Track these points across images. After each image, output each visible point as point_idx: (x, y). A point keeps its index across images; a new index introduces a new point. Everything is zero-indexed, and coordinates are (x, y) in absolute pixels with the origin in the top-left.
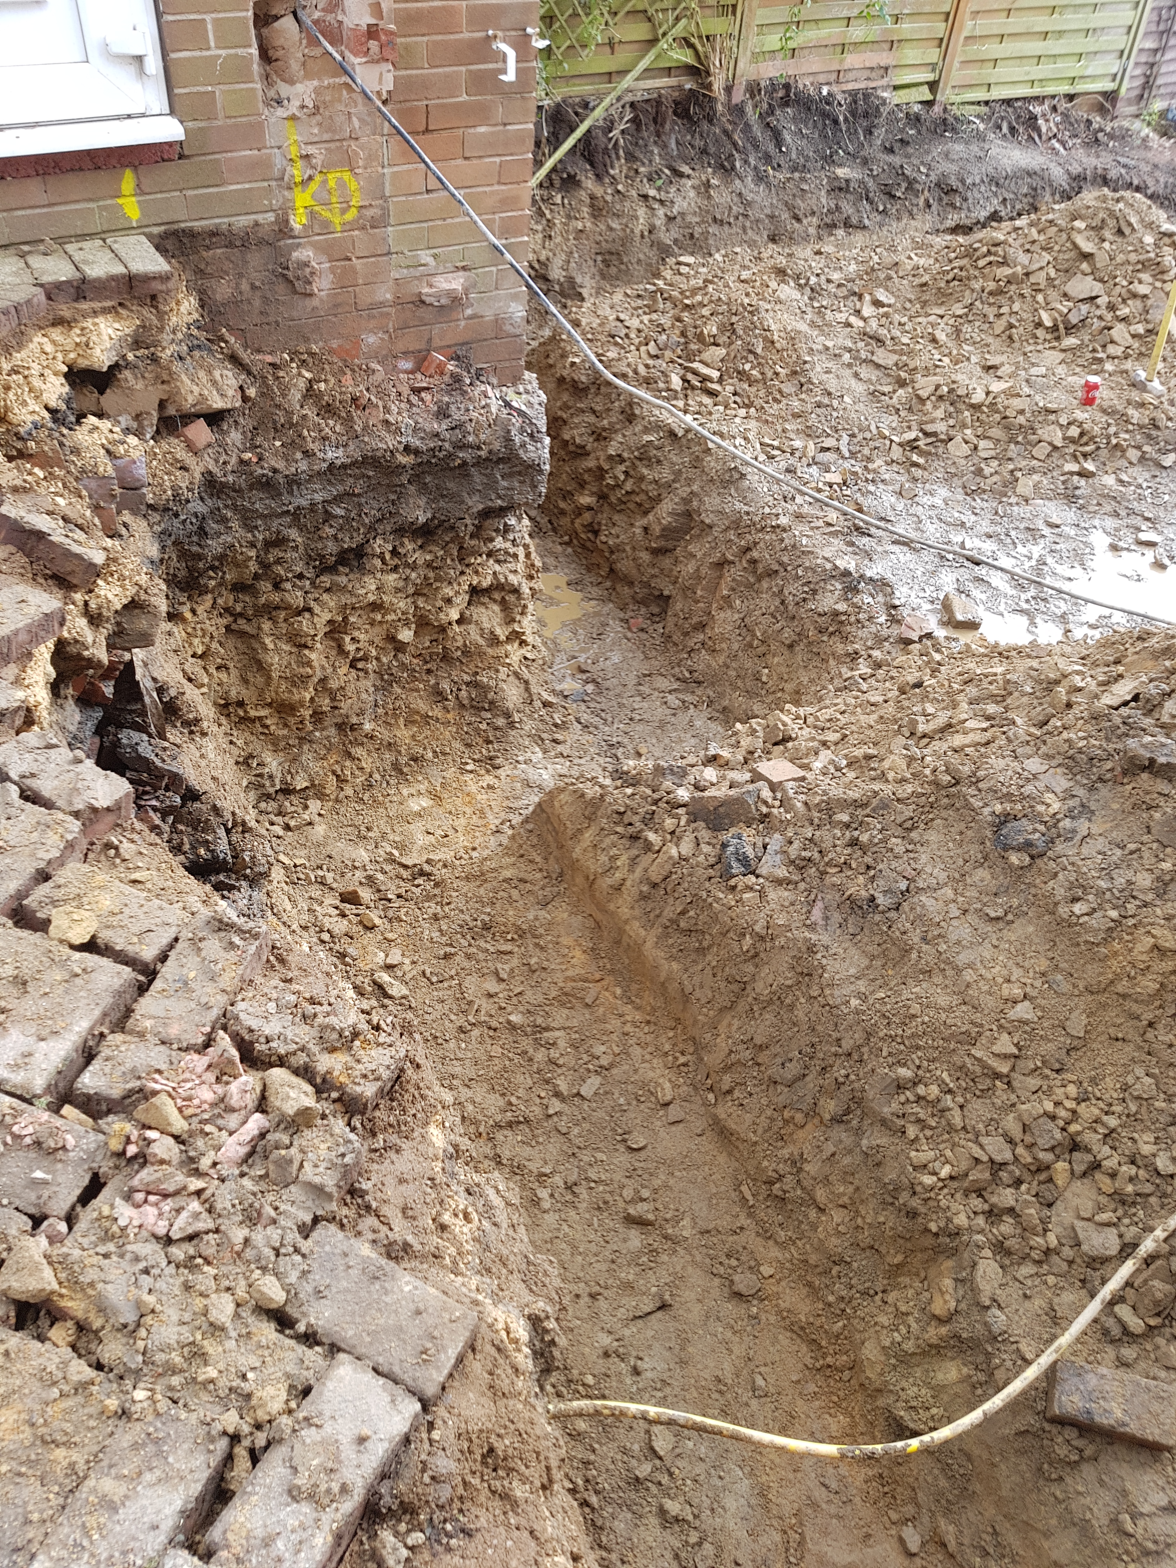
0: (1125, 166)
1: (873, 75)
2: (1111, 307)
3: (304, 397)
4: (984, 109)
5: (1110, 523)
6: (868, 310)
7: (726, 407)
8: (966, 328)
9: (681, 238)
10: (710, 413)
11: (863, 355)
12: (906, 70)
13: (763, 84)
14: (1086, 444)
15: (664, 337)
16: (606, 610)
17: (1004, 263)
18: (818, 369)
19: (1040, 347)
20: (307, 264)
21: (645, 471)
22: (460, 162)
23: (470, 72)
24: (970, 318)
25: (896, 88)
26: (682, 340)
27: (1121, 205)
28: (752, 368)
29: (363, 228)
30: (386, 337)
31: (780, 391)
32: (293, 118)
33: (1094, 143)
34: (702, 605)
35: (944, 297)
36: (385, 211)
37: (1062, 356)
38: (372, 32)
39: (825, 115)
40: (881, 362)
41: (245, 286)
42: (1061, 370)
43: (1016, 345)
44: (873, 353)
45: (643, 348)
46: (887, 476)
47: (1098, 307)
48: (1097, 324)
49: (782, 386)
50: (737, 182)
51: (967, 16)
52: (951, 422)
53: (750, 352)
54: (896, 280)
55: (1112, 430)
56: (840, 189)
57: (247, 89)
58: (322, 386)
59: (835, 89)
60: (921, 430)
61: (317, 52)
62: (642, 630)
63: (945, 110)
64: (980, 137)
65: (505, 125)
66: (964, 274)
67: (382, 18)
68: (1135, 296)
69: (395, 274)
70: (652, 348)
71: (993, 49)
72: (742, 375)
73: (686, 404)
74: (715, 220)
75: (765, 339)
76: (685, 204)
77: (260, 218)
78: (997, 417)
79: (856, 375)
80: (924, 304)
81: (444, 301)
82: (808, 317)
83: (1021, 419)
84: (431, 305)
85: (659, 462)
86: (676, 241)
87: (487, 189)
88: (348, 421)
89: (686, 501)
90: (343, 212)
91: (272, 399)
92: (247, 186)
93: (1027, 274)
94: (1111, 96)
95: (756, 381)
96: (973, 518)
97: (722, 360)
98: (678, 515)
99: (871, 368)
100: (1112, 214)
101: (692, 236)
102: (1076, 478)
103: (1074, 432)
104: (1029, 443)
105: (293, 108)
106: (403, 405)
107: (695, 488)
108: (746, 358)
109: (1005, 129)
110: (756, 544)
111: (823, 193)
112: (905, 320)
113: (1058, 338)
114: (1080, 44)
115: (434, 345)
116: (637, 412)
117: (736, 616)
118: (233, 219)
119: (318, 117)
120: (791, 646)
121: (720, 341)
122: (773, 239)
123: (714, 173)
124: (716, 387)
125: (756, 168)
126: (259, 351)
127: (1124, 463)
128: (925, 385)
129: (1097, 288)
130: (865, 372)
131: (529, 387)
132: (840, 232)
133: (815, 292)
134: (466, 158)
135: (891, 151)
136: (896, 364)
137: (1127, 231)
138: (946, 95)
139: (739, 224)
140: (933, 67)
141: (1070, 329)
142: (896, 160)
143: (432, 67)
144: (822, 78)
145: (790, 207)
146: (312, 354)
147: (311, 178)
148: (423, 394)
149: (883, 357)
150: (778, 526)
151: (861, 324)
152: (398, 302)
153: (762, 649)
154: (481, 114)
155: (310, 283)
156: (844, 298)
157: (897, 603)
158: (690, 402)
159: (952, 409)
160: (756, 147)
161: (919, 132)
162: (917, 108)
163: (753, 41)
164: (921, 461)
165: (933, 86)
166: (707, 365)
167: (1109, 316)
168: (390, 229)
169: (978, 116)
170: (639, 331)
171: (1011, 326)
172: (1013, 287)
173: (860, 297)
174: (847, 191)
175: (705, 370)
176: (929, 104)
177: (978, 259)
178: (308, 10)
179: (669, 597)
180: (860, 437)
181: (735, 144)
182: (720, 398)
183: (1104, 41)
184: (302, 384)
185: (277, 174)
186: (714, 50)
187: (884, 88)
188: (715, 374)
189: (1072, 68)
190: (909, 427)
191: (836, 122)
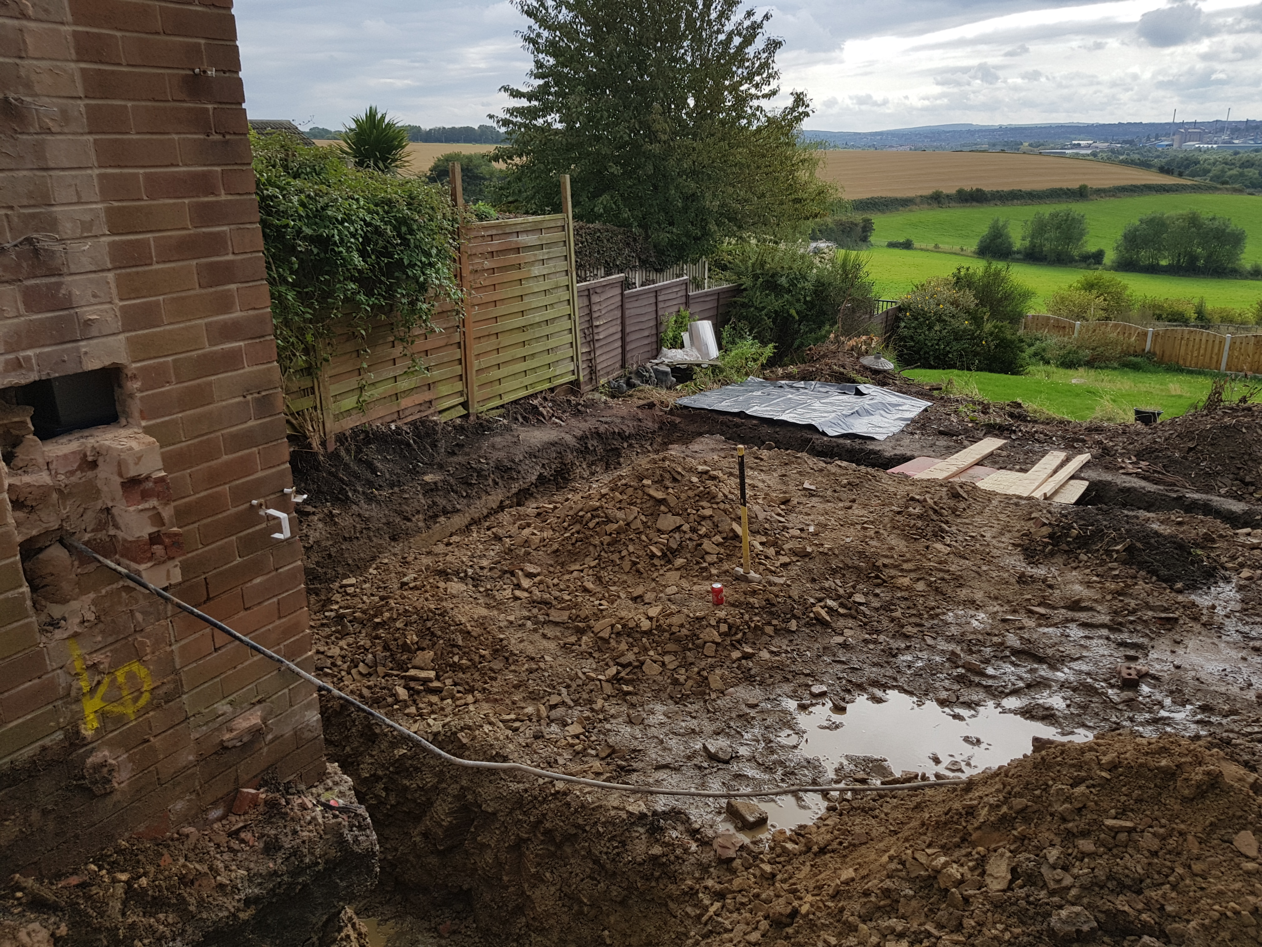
0: (606, 423)
1: (423, 408)
2: (693, 530)
3: (125, 903)
4: (503, 410)
5: (787, 688)
6: (526, 583)
7: (452, 697)
8: (603, 573)
9: (321, 560)
10: (443, 709)
11: (541, 618)
12: (444, 399)
13: (347, 434)
14: (736, 633)
15: (370, 656)
16: (406, 926)
17: (609, 521)
18: (513, 641)
19: (661, 572)
20: (104, 764)
21: (406, 782)
22: (242, 614)
23: (240, 539)
24: (603, 565)
25: (440, 412)
26: (388, 654)
27: (667, 463)
28: (461, 658)
29: (158, 706)
30: (193, 797)
31: (491, 669)
32: (76, 635)
33: (577, 413)
34: (511, 889)
35: (574, 556)
36: (178, 684)
37: (678, 573)
38: (154, 539)
39: (399, 443)
40: (558, 620)
41: (35, 815)
42: (685, 584)
43: (645, 575)
44: (548, 615)
45: (354, 671)
46: (613, 711)
47: (685, 532)
48: (691, 545)
49: (492, 665)
50: (354, 507)
51: (473, 358)
52: (636, 650)
53: (454, 646)
54: (534, 553)
55: (747, 617)
56: (432, 490)
57: (22, 626)
58: (144, 881)
59: (399, 423)
60: (618, 664)
61: (91, 567)
62: (454, 932)
63: (478, 418)
64: (508, 429)
65: (277, 569)
66: (582, 535)
67: (163, 524)
68: (704, 518)
69: (194, 735)
70: (362, 667)
71: (495, 374)
72: (456, 668)
73: (418, 709)
74: (345, 539)
75: (461, 631)
76: (318, 534)
77: (47, 741)
78: (666, 635)
79: (544, 636)
80: (563, 565)
81: (245, 739)
82: (481, 601)
83: (684, 631)
84: (235, 747)
85: (417, 769)
86: (317, 563)
87: (270, 627)
88: (181, 907)
89: (458, 798)
90: (136, 700)
91: (89, 925)
92: (29, 717)
93: (628, 524)
94: (576, 383)
95: (468, 667)
96: (695, 722)
97: (432, 661)
98: (455, 812)
99: (552, 627)
100: (664, 469)
101: (330, 556)
102: (743, 661)
103: (724, 628)
104: (698, 646)
105: (73, 625)
106: (226, 857)
107: (464, 783)
108: (452, 652)
109: (521, 420)
110: (544, 815)
111: (420, 496)
112: (556, 581)
113: (669, 562)
114: (548, 359)
115: (241, 782)
116: (377, 731)
117: (553, 889)
118: (15, 755)
119: (101, 626)
120: (623, 903)
121: (424, 645)
122: (394, 538)
123: (333, 505)
124: (436, 684)
125: (364, 493)
126: (59, 876)
127: (766, 638)
128: (602, 626)
129: (678, 520)
130: (549, 631)
131: (337, 778)
132: (442, 519)
133: (476, 580)
134: (246, 609)
135: (453, 454)
136: (570, 618)
137: (679, 478)
138: (475, 408)
139: (365, 536)
140: (461, 393)
141: (675, 552)
142: (461, 459)
143: (205, 546)
144: (388, 419)
145: (400, 513)
146: (120, 851)
147: (99, 683)
148: (243, 835)
149: (555, 615)
150: (558, 792)
151: (526, 594)
152: (202, 759)
153: (593, 912)
154: (256, 568)
155: (110, 781)
156: (500, 577)
157: (697, 826)
158: (421, 705)
159: (631, 640)
160: (358, 478)
161: (467, 436)
162: (458, 421)
163: (333, 408)
164: (630, 688)
165: (465, 405)
166: (422, 669)
167: (695, 537)
168: (184, 697)
169: (500, 416)
170: (343, 657)
171: (635, 564)
172: (623, 536)
173: (513, 574)
174: (437, 489)
175: (423, 674)
176: (466, 417)
177: (587, 523)
178: (77, 535)
179: (470, 890)
180: (574, 685)
181: (342, 480)
182: (444, 693)
183: (560, 354)
184: (120, 890)
185: (61, 692)
186: (305, 420)
187: (433, 415)
188: (432, 674)
189: (550, 373)
190: (607, 664)
191: (409, 445)
